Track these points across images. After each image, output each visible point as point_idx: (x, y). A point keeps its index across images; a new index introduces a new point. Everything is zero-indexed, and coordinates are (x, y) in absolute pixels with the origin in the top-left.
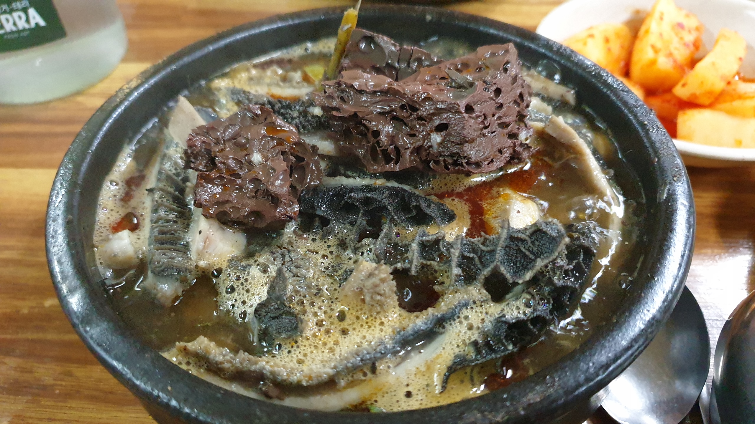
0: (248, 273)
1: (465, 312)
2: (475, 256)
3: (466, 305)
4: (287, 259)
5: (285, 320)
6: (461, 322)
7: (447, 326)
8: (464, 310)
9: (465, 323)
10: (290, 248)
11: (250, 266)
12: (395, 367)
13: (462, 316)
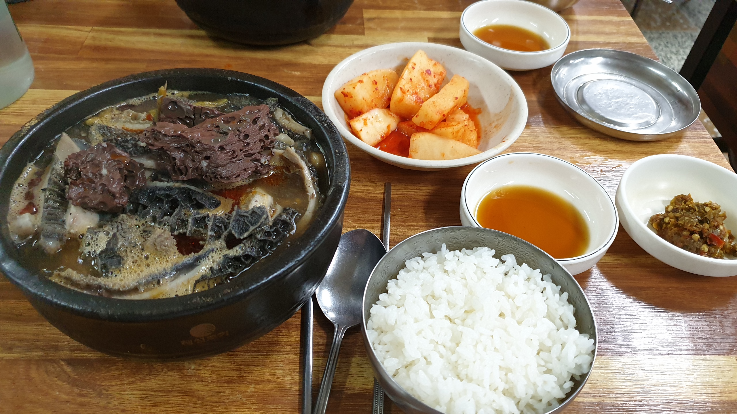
0: (98, 235)
1: (212, 254)
2: (222, 225)
3: (213, 250)
4: (120, 228)
5: (115, 259)
6: (209, 259)
7: (201, 261)
8: (211, 253)
9: (211, 260)
10: (122, 222)
11: (99, 232)
12: (170, 282)
13: (210, 256)
